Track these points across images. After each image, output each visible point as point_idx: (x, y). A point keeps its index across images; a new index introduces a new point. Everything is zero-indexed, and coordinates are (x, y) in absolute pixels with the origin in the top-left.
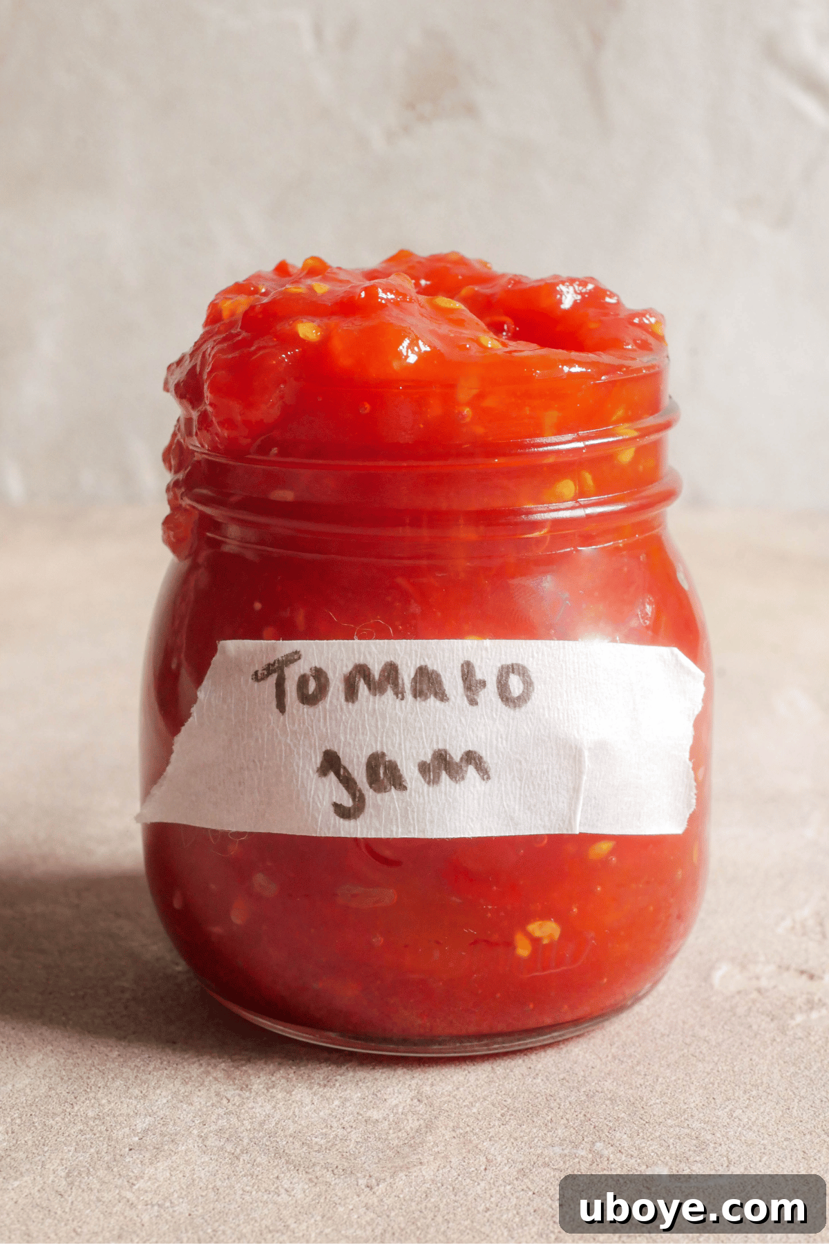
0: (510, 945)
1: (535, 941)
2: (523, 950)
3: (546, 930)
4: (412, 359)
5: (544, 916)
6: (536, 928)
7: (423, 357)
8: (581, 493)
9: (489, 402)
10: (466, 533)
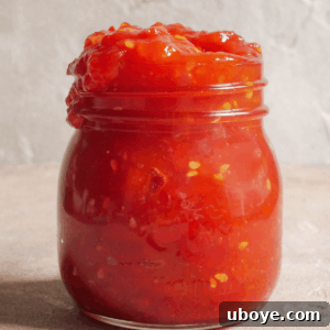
0: (208, 282)
1: (218, 281)
2: (213, 286)
3: (222, 277)
4: (169, 54)
5: (221, 271)
6: (219, 276)
7: (173, 54)
8: (233, 107)
9: (198, 72)
10: (190, 120)
